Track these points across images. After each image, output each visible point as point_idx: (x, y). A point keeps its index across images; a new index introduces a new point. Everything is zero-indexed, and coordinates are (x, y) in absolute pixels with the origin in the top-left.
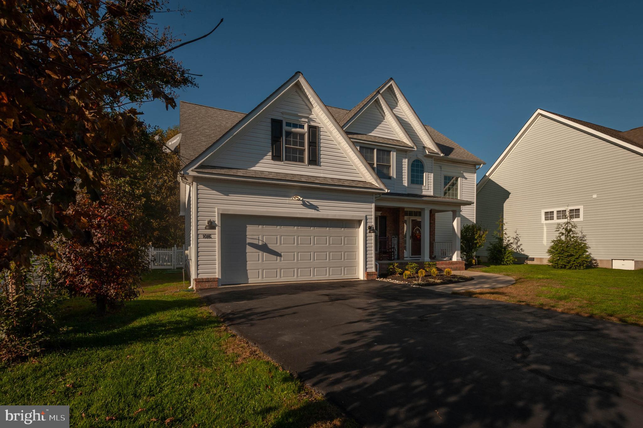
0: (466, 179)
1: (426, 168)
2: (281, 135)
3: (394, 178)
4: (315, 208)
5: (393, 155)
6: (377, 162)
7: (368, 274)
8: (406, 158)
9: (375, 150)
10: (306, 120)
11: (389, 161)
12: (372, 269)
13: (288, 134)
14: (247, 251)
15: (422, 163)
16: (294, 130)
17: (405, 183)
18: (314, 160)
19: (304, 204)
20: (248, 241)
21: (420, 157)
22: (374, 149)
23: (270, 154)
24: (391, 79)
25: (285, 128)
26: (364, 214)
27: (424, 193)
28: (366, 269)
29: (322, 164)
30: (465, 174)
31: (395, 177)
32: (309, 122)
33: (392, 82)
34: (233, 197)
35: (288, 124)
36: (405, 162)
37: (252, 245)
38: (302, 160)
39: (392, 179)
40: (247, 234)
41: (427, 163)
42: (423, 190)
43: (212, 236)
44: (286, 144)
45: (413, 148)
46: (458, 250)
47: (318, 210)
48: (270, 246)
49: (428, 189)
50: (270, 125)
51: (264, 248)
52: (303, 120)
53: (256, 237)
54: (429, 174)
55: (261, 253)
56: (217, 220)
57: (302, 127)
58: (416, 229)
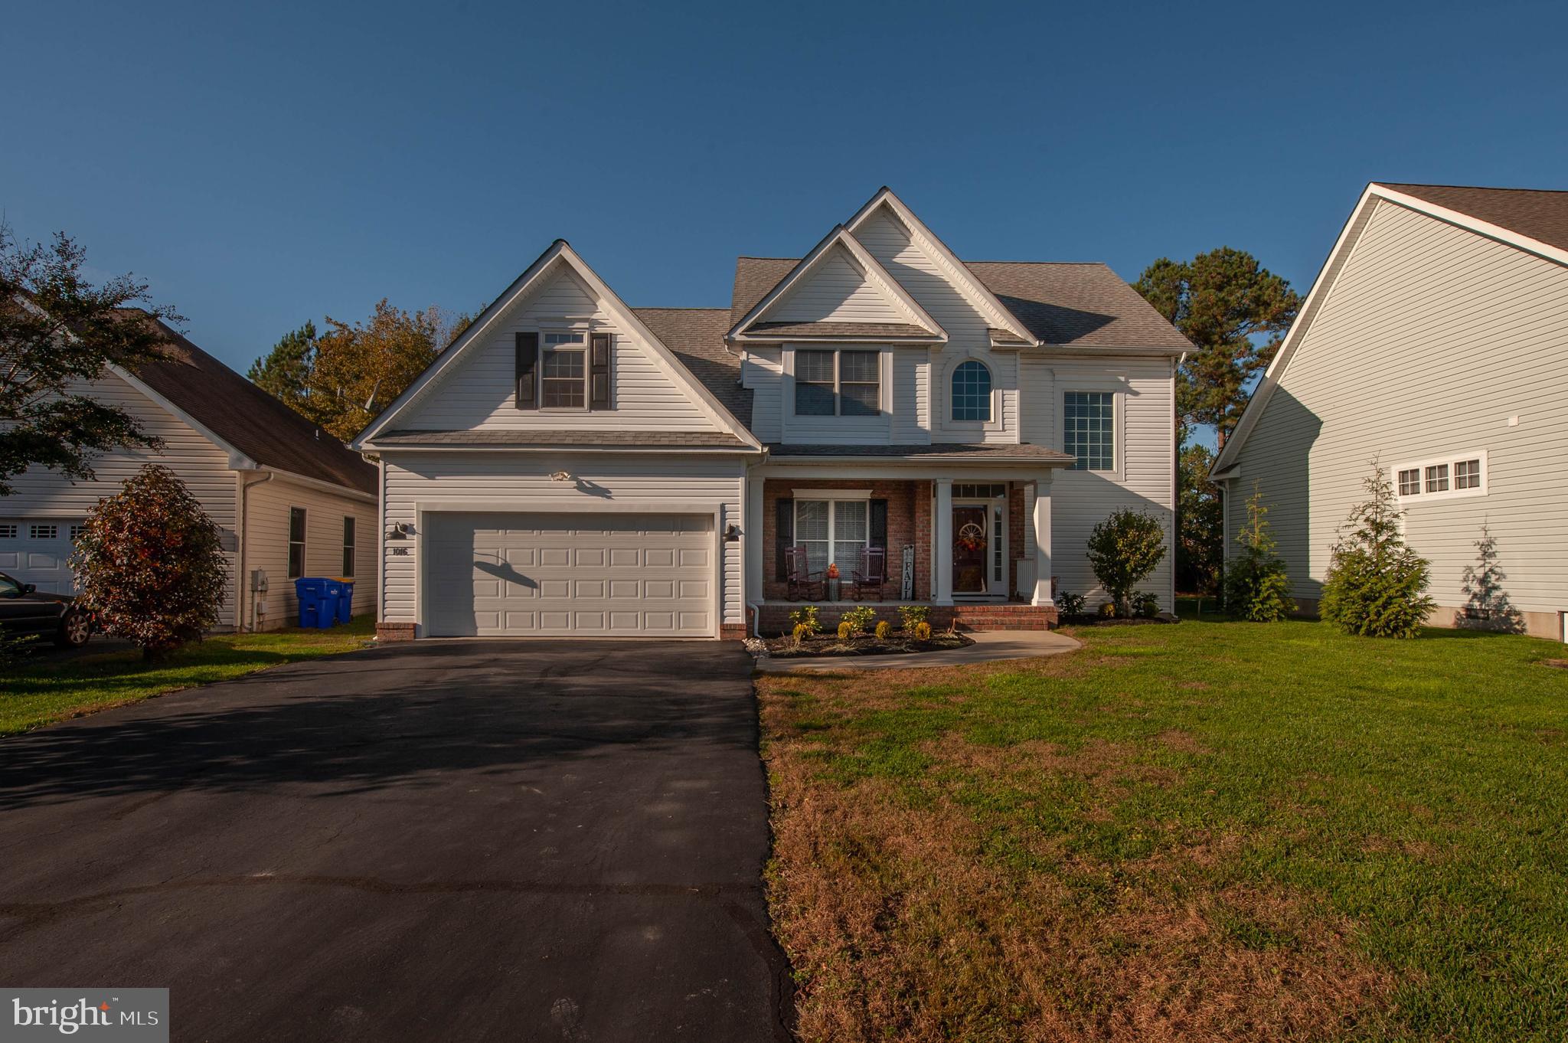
0: (1136, 394)
1: (994, 381)
2: (535, 358)
3: (887, 414)
4: (604, 493)
5: (887, 361)
6: (841, 379)
7: (725, 629)
8: (925, 362)
9: (837, 355)
10: (586, 325)
11: (874, 374)
12: (737, 616)
13: (550, 355)
14: (474, 577)
15: (983, 367)
16: (559, 347)
17: (925, 421)
18: (604, 400)
19: (581, 487)
20: (476, 558)
21: (979, 354)
22: (833, 352)
23: (513, 397)
24: (884, 189)
25: (543, 345)
26: (718, 501)
27: (990, 439)
28: (723, 617)
29: (619, 406)
30: (1134, 384)
31: (891, 411)
32: (592, 327)
33: (887, 196)
34: (441, 481)
35: (552, 338)
36: (924, 373)
37: (486, 567)
38: (579, 403)
39: (882, 414)
40: (475, 545)
41: (997, 366)
42: (987, 434)
43: (409, 551)
44: (545, 375)
45: (937, 337)
46: (1044, 578)
47: (609, 498)
48: (516, 568)
49: (1004, 430)
50: (513, 345)
51: (505, 572)
52: (577, 325)
53: (494, 552)
54: (1005, 392)
55: (501, 581)
56: (416, 522)
57: (580, 339)
58: (966, 529)
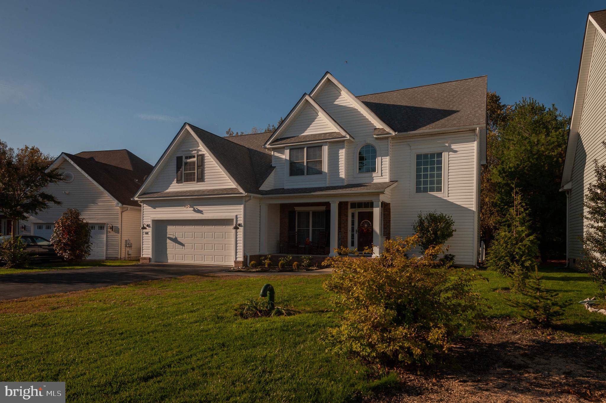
0: (455, 152)
1: (378, 153)
2: (182, 165)
3: (325, 173)
4: (200, 212)
5: (325, 149)
6: (307, 159)
7: (236, 262)
8: (343, 148)
9: (305, 149)
10: (196, 152)
11: (321, 156)
12: (240, 259)
13: (186, 163)
14: (167, 242)
15: (373, 147)
16: (189, 160)
17: (342, 174)
18: (201, 179)
19: (194, 210)
20: (168, 236)
21: (370, 141)
22: (304, 148)
23: (176, 179)
24: (327, 72)
25: (184, 160)
26: (235, 214)
27: (376, 180)
28: (236, 258)
29: (206, 180)
30: (454, 147)
31: (326, 171)
32: (198, 152)
33: (328, 76)
34: (158, 209)
35: (187, 158)
36: (342, 153)
37: (171, 239)
38: (194, 181)
39: (323, 173)
40: (168, 231)
41: (378, 145)
42: (374, 178)
43: (149, 233)
44: (184, 171)
47: (203, 214)
48: (179, 239)
49: (382, 176)
50: (176, 161)
51: (175, 240)
52: (194, 152)
53: (172, 233)
54: (383, 158)
55: (174, 244)
56: (150, 223)
57: (194, 157)
58: (363, 223)
